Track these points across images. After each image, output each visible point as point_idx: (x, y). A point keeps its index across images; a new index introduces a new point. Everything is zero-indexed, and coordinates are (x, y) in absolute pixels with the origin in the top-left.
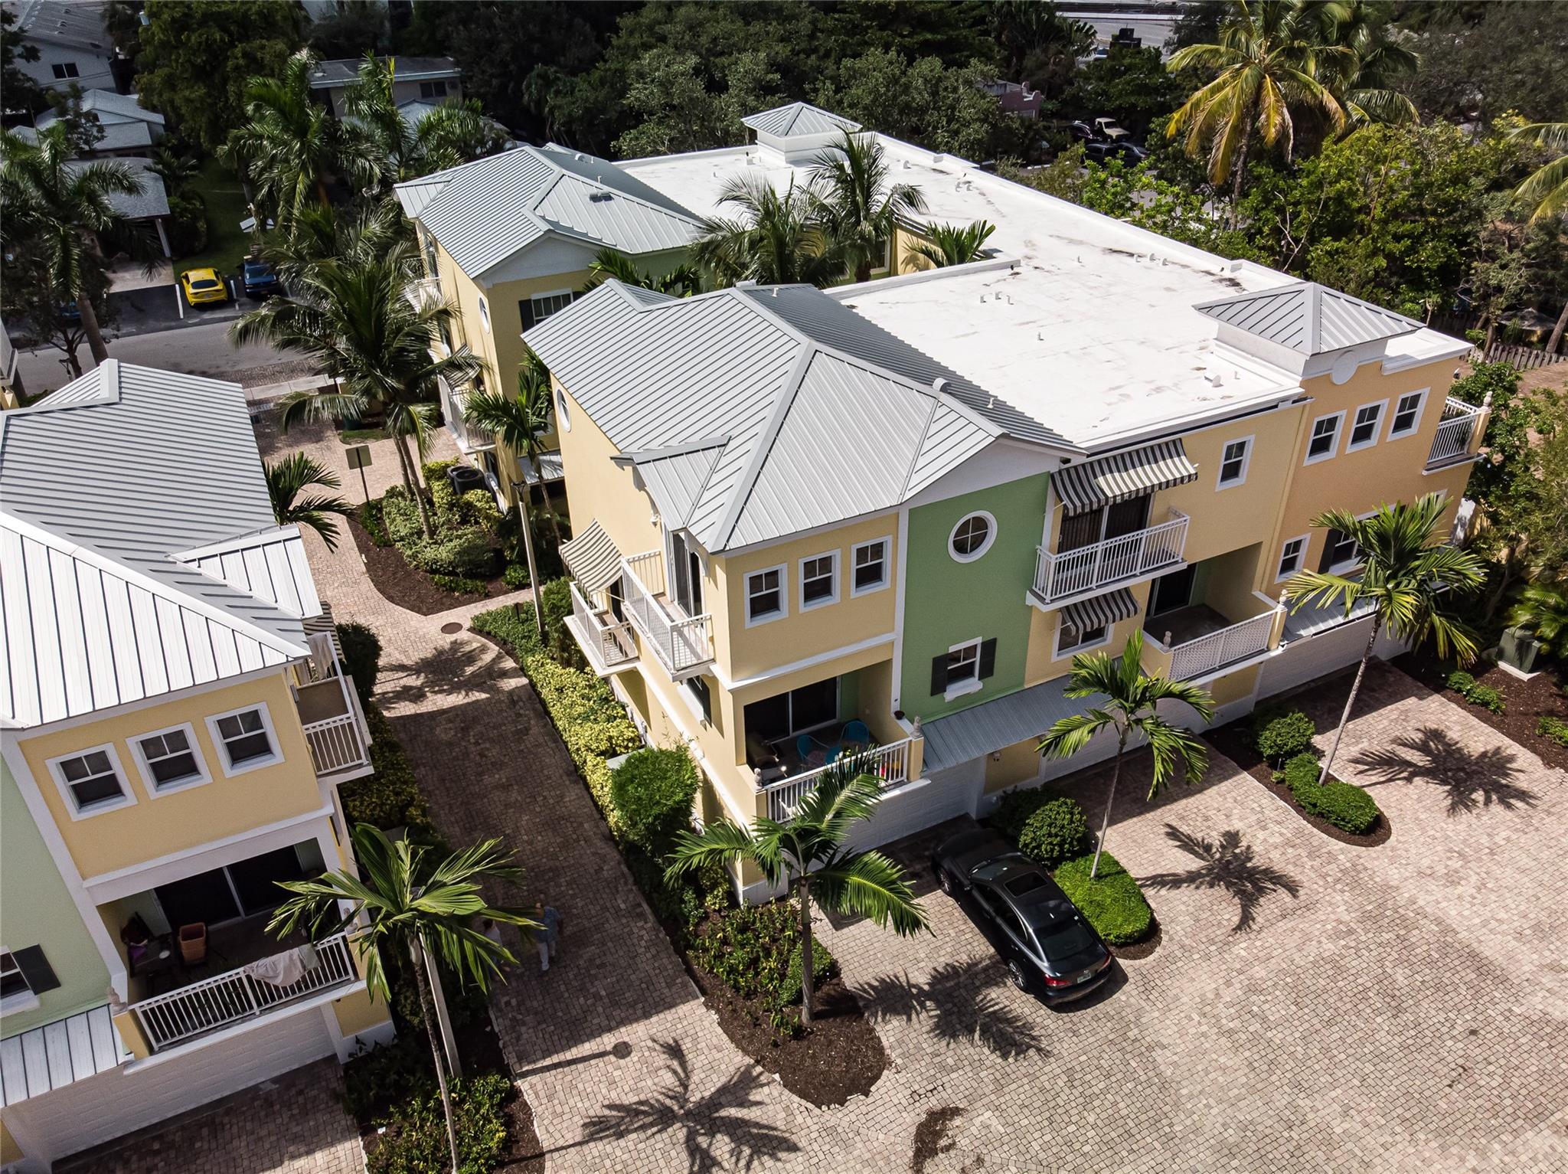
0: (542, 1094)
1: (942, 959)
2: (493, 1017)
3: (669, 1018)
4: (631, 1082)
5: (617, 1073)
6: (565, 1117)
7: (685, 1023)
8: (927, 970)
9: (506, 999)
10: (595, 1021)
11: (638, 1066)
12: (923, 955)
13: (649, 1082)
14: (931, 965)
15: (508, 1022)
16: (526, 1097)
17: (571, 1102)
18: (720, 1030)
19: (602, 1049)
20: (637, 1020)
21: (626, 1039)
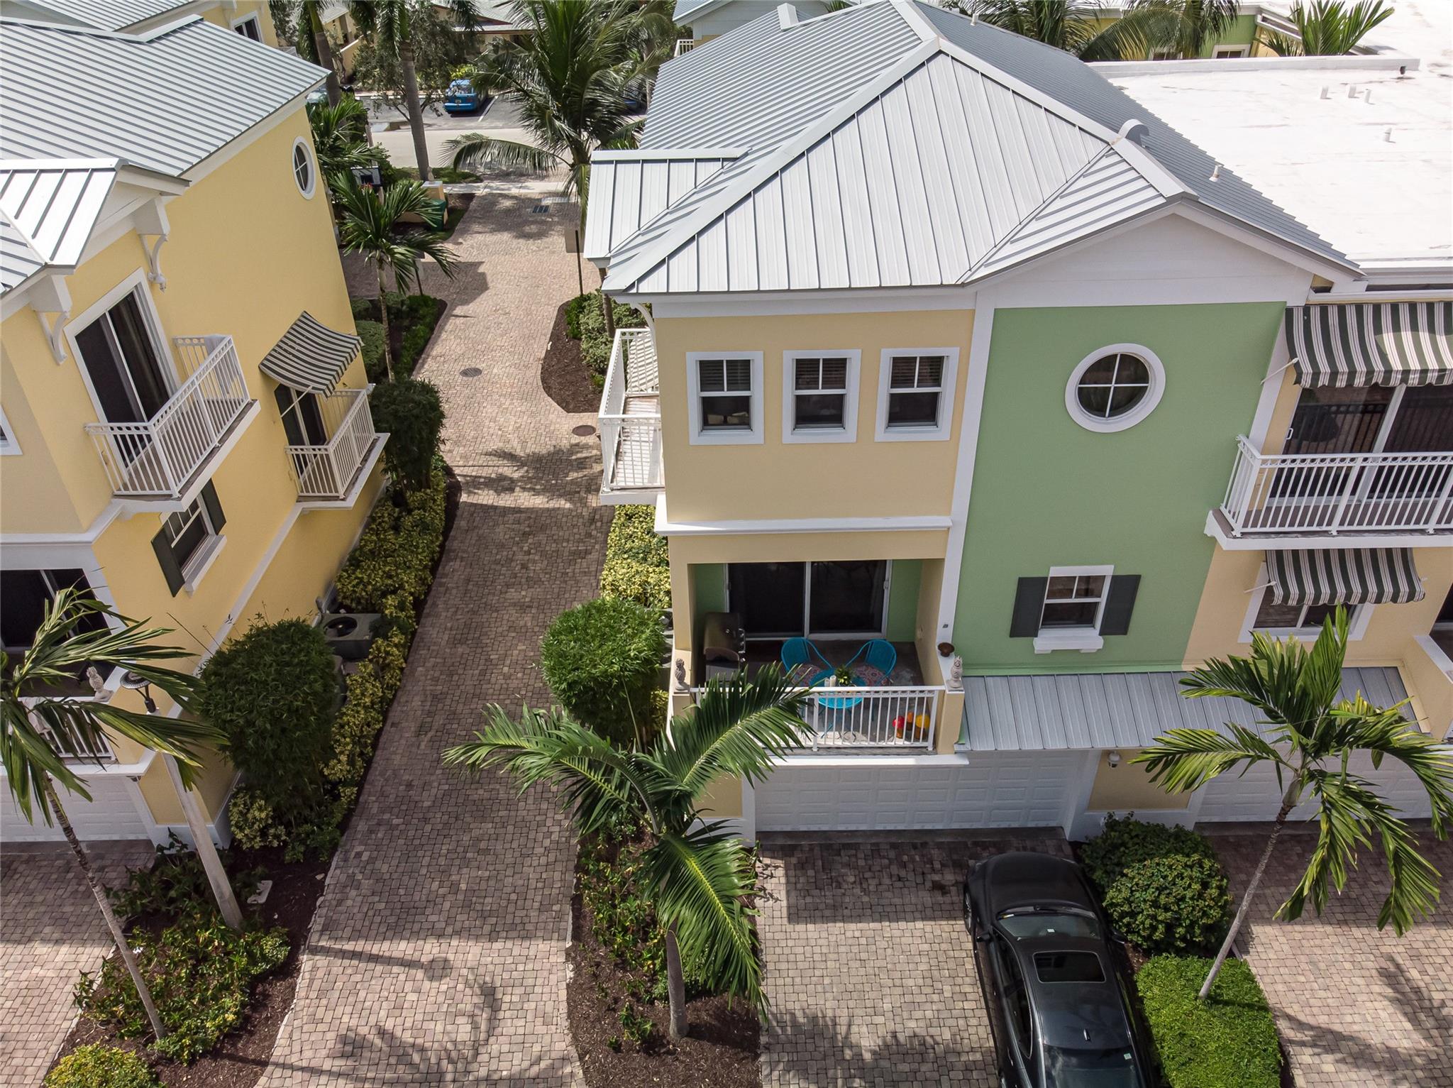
0: (316, 984)
1: (912, 1024)
2: (334, 864)
3: (516, 952)
4: (419, 1017)
5: (412, 997)
6: (321, 1027)
7: (530, 966)
8: (882, 1031)
9: (359, 849)
10: (433, 918)
11: (441, 998)
12: (887, 1006)
13: (439, 1028)
14: (891, 1026)
15: (343, 878)
16: (299, 980)
17: (340, 1010)
18: (563, 994)
19: (416, 956)
20: (477, 938)
21: (451, 957)
